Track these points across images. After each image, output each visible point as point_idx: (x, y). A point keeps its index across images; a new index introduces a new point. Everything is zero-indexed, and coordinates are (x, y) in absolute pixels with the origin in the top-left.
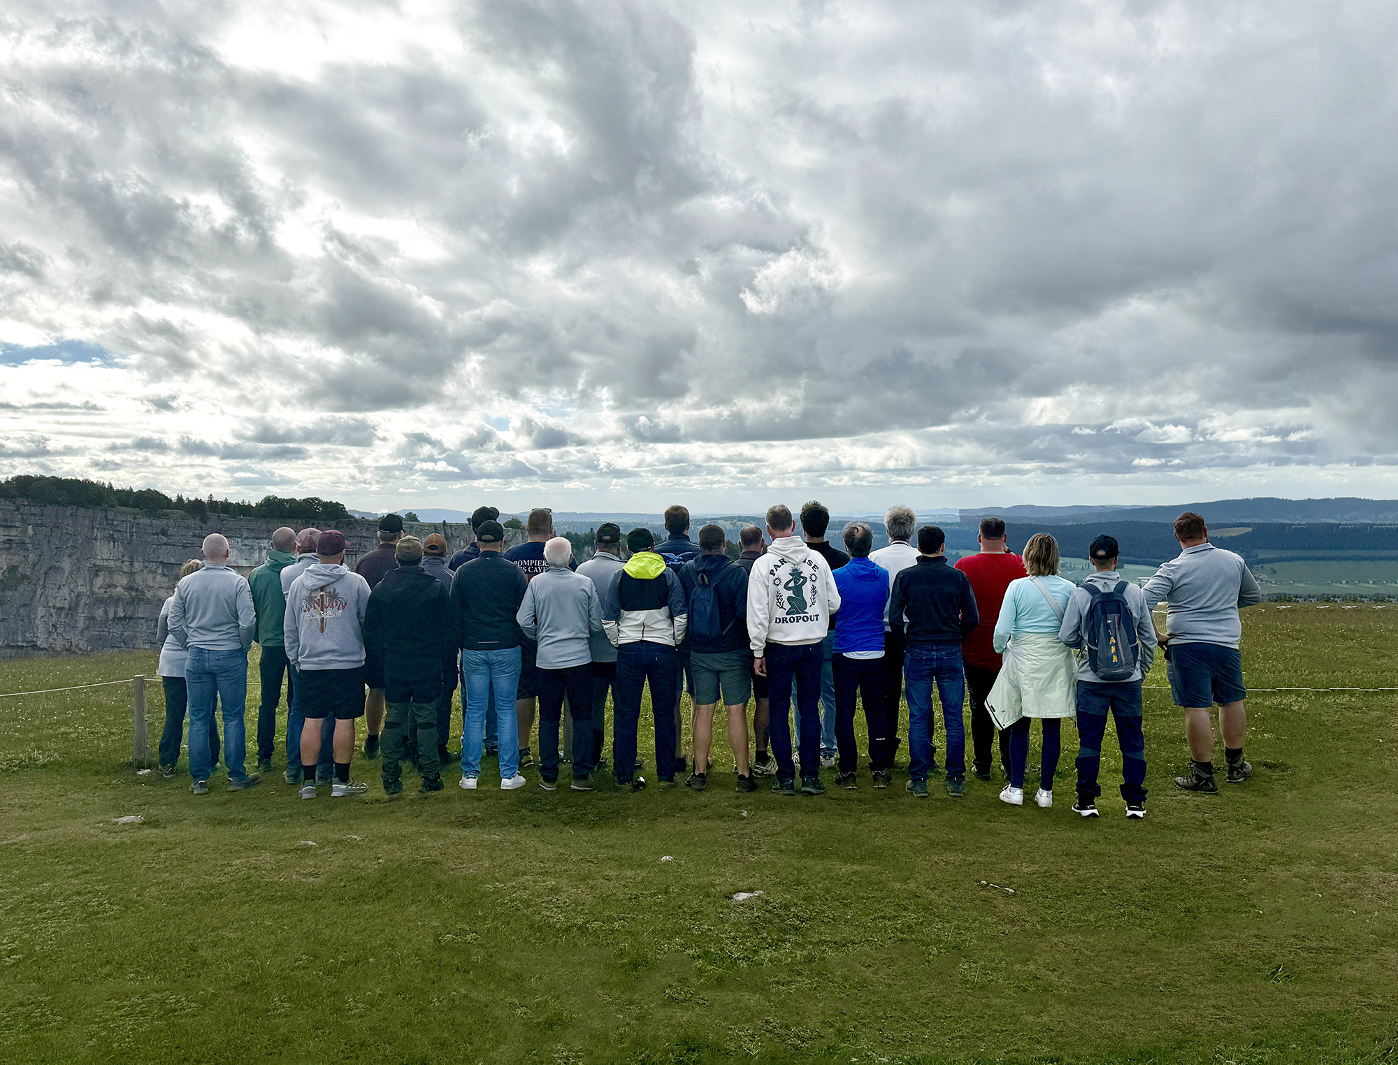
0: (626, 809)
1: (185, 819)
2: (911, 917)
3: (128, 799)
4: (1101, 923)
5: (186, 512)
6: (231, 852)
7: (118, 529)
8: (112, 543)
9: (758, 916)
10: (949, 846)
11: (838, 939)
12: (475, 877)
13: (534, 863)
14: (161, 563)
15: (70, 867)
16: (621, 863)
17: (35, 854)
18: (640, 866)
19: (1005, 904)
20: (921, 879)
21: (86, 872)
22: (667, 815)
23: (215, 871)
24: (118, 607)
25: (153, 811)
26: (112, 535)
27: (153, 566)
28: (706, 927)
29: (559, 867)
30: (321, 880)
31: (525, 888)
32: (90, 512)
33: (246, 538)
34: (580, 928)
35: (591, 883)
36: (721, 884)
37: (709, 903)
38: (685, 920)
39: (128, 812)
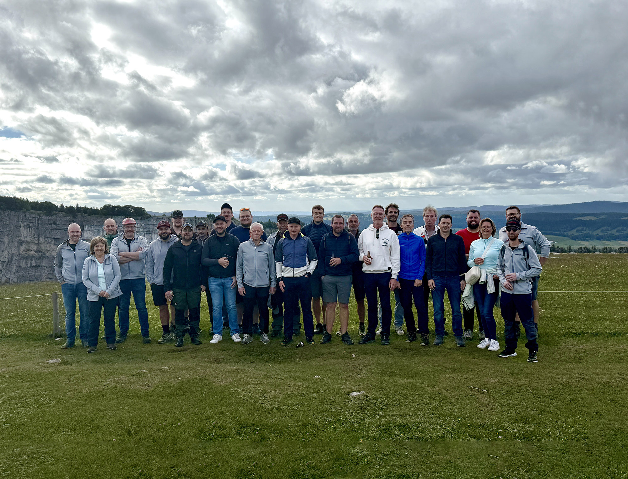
0: (296, 354)
1: (81, 361)
2: (437, 404)
3: (52, 352)
4: (529, 406)
5: (65, 213)
6: (106, 376)
7: (31, 221)
8: (28, 229)
9: (363, 403)
10: (455, 370)
11: (402, 413)
12: (225, 386)
13: (253, 379)
14: (54, 238)
15: (28, 384)
16: (295, 379)
17: (11, 377)
18: (305, 380)
19: (482, 397)
20: (441, 386)
21: (36, 386)
22: (316, 357)
23: (99, 384)
24: (32, 261)
25: (65, 357)
26: (28, 225)
27: (50, 240)
28: (338, 408)
29: (265, 381)
30: (151, 388)
31: (250, 391)
32: (17, 213)
33: (96, 226)
34: (277, 409)
35: (281, 388)
36: (345, 388)
37: (339, 397)
38: (328, 405)
39: (53, 358)
